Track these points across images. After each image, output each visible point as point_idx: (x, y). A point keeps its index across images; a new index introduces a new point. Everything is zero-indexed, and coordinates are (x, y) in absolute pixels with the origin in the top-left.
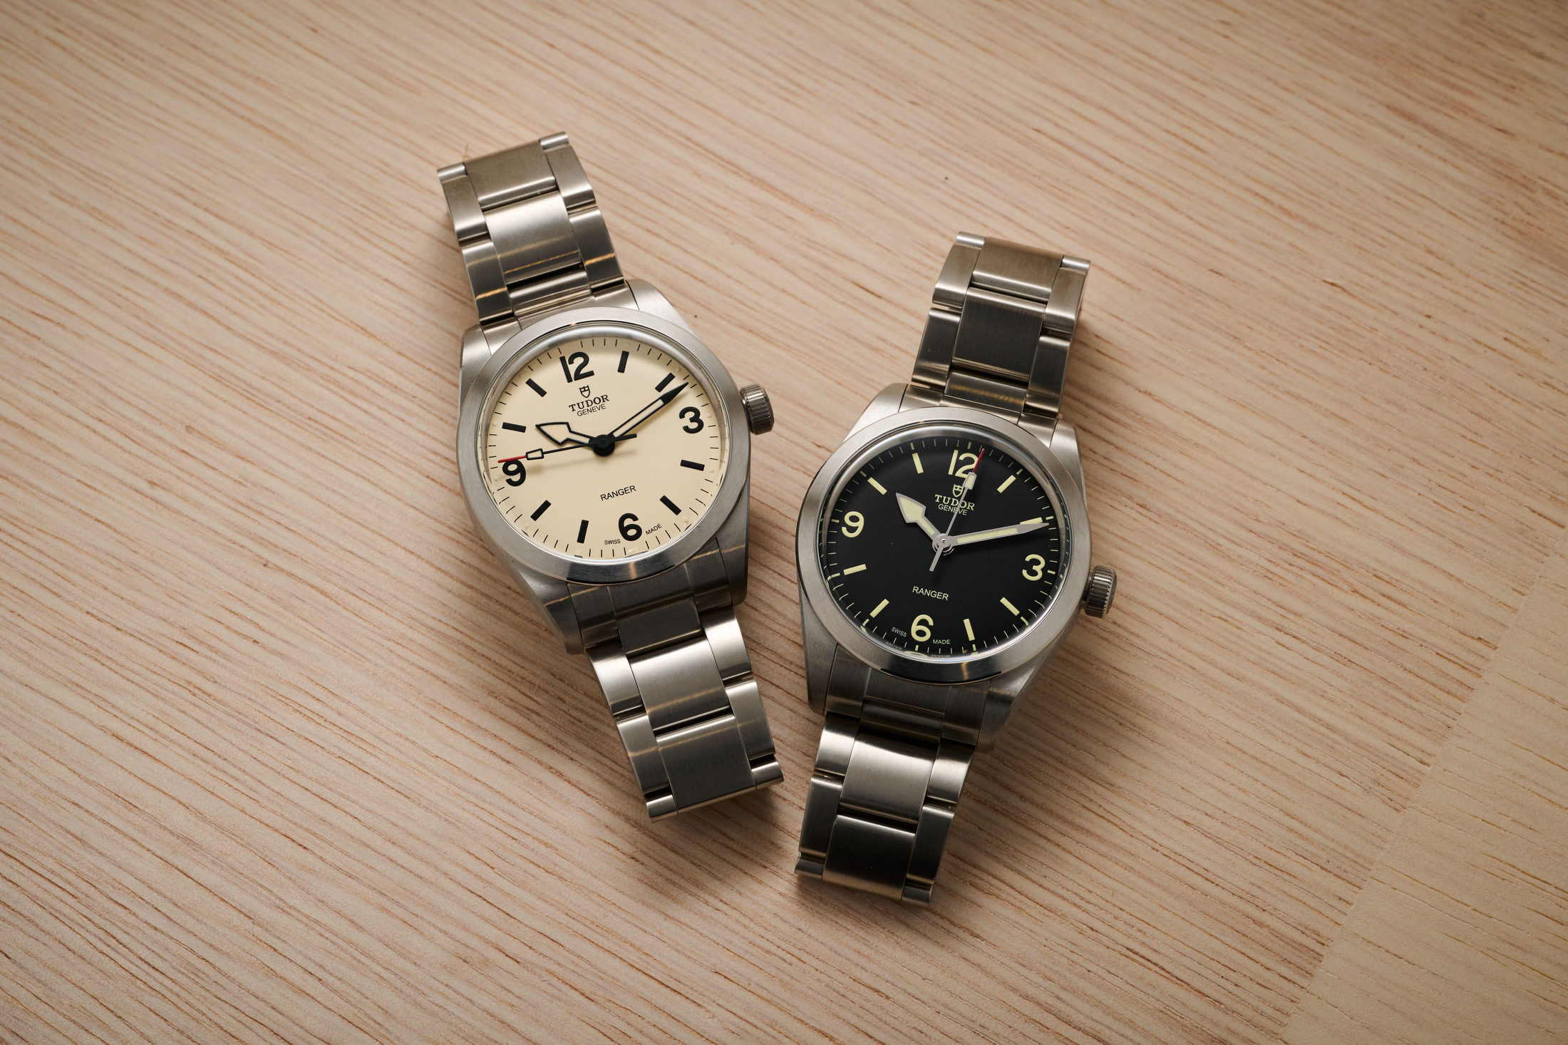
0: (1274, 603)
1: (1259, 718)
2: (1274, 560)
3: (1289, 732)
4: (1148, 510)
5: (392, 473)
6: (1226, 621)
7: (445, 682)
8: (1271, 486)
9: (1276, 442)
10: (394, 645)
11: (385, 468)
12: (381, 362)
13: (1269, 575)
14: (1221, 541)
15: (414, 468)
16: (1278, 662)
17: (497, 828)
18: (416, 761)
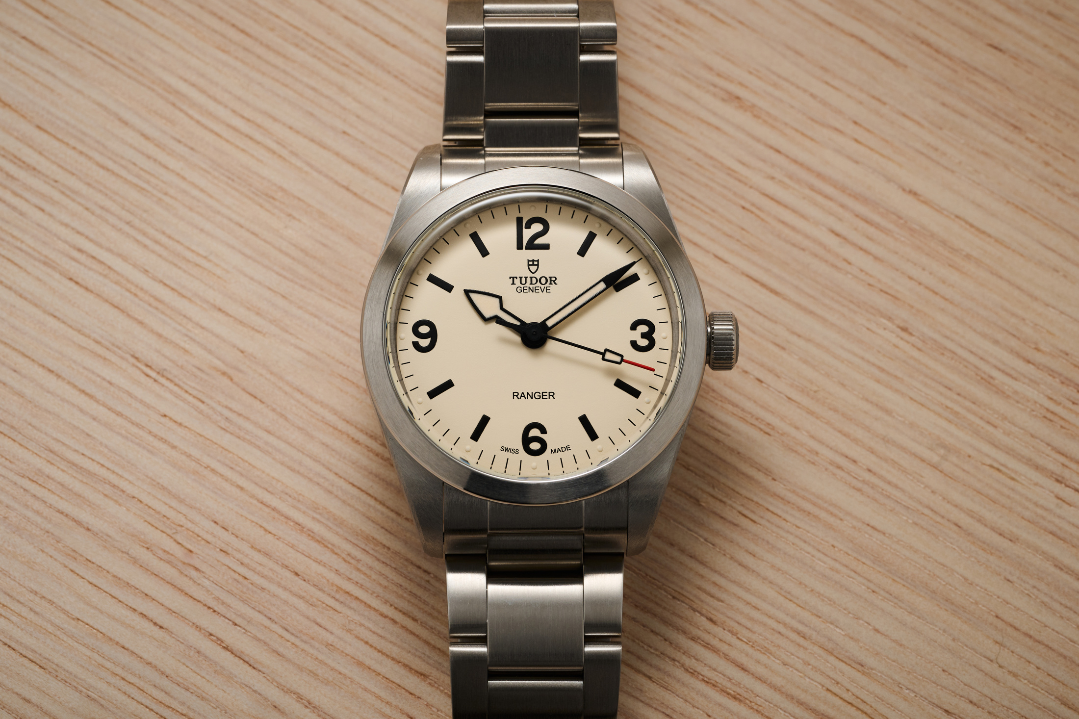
0: (1054, 449)
1: (1034, 587)
2: (1055, 398)
3: (1069, 604)
4: (911, 334)
5: (29, 273)
6: (998, 470)
7: (88, 529)
8: (1054, 308)
9: (1061, 255)
10: (29, 482)
11: (20, 267)
12: (17, 138)
13: (1049, 415)
14: (995, 373)
15: (54, 268)
16: (1057, 521)
17: (147, 707)
18: (52, 624)
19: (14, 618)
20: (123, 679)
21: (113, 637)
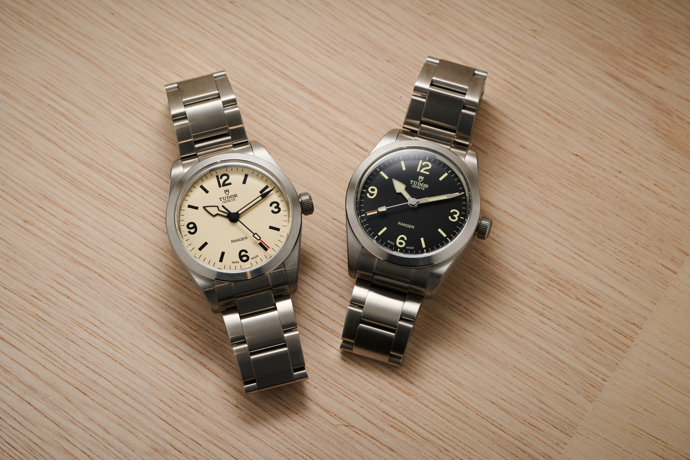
0: (540, 302)
1: (530, 356)
2: (541, 283)
3: (543, 363)
4: (485, 256)
5: (136, 222)
6: (517, 309)
7: (155, 320)
8: (542, 248)
9: (546, 228)
10: (132, 302)
11: (133, 219)
12: (134, 170)
13: (538, 289)
14: (518, 273)
15: (146, 220)
16: (540, 330)
17: (174, 390)
18: (139, 356)
19: (124, 354)
20: (166, 378)
21: (162, 362)
